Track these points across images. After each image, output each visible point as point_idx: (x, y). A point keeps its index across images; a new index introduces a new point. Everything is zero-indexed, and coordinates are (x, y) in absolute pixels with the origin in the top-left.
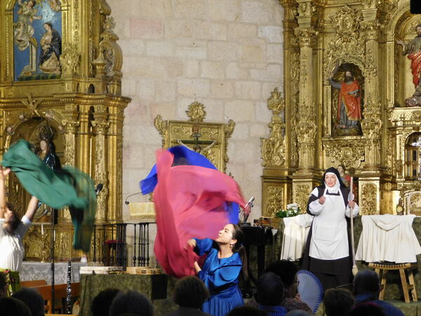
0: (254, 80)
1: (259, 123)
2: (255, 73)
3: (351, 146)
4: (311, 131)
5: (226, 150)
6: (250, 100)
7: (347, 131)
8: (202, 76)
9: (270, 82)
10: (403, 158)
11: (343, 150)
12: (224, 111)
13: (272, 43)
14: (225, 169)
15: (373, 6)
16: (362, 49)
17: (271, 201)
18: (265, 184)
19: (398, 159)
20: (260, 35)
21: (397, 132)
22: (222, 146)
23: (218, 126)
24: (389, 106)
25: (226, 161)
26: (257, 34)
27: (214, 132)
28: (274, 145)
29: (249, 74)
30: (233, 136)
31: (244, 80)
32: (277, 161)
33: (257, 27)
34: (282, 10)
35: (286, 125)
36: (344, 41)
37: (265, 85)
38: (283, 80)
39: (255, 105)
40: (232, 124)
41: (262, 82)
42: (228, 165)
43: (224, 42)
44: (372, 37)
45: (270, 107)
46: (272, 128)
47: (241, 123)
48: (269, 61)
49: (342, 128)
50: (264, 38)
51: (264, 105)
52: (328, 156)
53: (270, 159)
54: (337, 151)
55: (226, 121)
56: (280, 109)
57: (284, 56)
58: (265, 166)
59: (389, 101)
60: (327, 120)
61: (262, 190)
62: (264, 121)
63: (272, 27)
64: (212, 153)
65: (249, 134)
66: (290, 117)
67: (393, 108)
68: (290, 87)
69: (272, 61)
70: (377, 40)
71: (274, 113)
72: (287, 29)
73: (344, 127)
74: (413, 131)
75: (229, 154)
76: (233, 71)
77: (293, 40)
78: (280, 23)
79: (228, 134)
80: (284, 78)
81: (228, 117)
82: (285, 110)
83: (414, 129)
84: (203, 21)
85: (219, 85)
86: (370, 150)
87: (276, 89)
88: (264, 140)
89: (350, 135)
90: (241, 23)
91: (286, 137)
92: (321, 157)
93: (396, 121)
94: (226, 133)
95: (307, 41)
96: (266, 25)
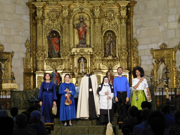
0: (20, 36)
1: (22, 52)
2: (20, 33)
3: (56, 61)
4: (42, 56)
5: (11, 63)
6: (19, 43)
7: (55, 56)
8: (3, 34)
9: (26, 37)
10: (77, 66)
11: (53, 63)
12: (10, 47)
13: (26, 22)
14: (11, 70)
15: (67, 10)
16: (59, 25)
17: (27, 82)
18: (25, 75)
19: (75, 66)
20: (22, 19)
21: (75, 57)
22: (10, 61)
23: (8, 53)
24: (71, 47)
25: (11, 67)
26: (21, 18)
27: (7, 56)
28: (28, 61)
29: (18, 33)
30: (14, 57)
31: (17, 36)
32: (29, 67)
33: (21, 16)
34: (29, 9)
35: (32, 53)
36: (53, 22)
37: (24, 38)
38: (30, 36)
39: (21, 45)
40: (13, 52)
41: (23, 37)
42: (12, 68)
43: (10, 21)
44: (66, 22)
45: (26, 46)
46: (27, 54)
47: (16, 52)
48: (25, 29)
49: (53, 55)
50: (23, 20)
51: (24, 46)
52: (47, 65)
53: (27, 66)
54: (50, 63)
55: (11, 51)
56: (29, 47)
57: (30, 27)
58: (25, 69)
59: (71, 45)
60: (46, 52)
61: (24, 78)
62: (24, 52)
63: (26, 16)
64: (7, 64)
65: (19, 56)
66: (33, 50)
67: (73, 48)
68: (33, 39)
69: (26, 29)
70: (68, 23)
71: (27, 49)
72: (32, 17)
73: (54, 54)
74: (80, 56)
75: (12, 64)
76: (13, 32)
77: (34, 21)
78: (29, 14)
79: (12, 56)
80: (30, 35)
81: (12, 50)
82: (31, 47)
83: (81, 56)
84: (3, 12)
85: (9, 38)
86: (66, 63)
87: (28, 40)
88: (24, 59)
89: (56, 57)
90: (16, 14)
91: (32, 58)
92: (44, 66)
93: (74, 53)
94: (11, 56)
95: (40, 22)
96: (24, 15)
